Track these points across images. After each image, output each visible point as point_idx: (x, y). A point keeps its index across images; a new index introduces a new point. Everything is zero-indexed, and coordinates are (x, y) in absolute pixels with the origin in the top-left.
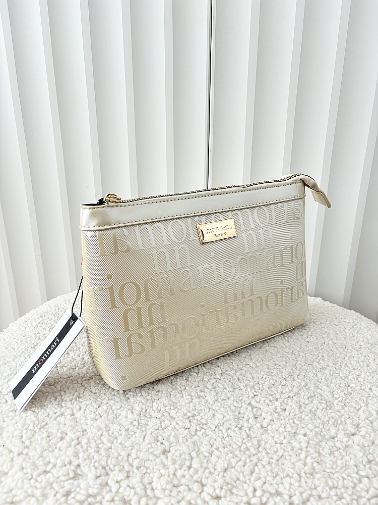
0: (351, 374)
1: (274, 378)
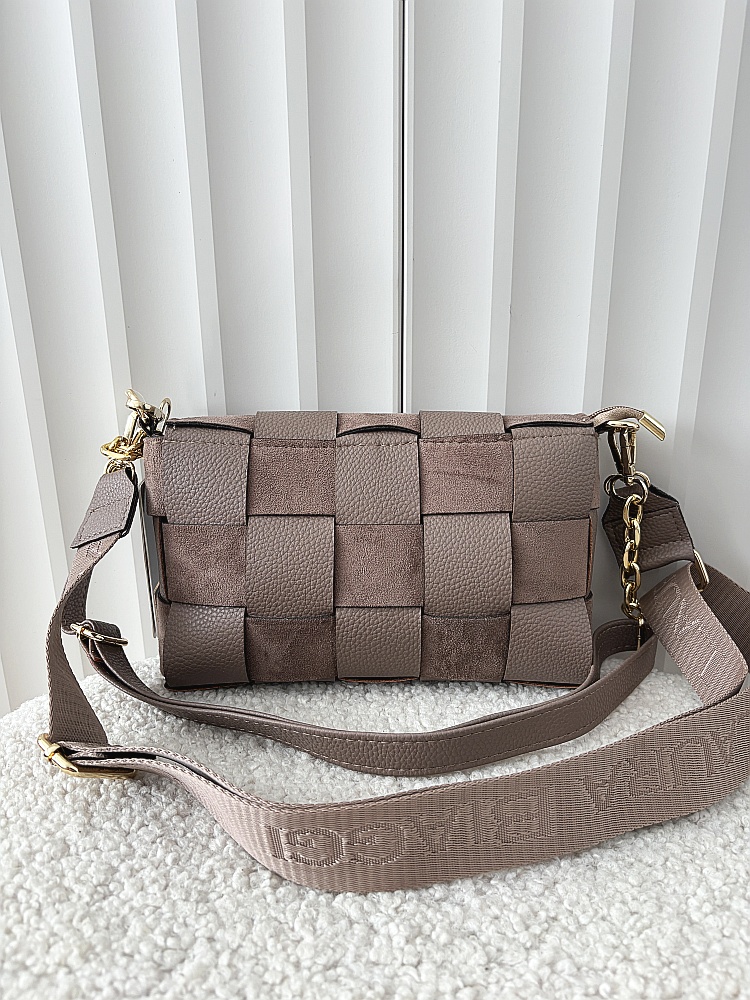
1: (639, 968)
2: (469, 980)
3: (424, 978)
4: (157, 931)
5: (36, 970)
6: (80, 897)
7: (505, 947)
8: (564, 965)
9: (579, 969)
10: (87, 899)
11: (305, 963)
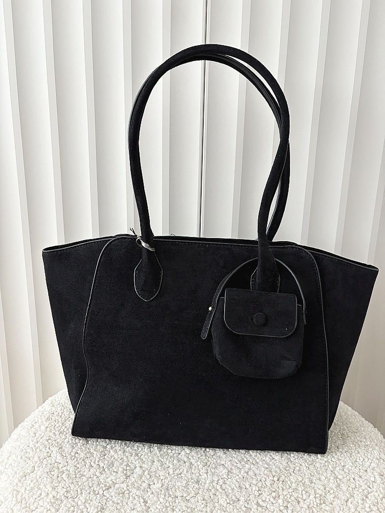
0: (337, 465)
1: (274, 473)
2: (222, 477)
3: (209, 476)
4: (123, 465)
5: (87, 476)
6: (97, 456)
7: (233, 468)
8: (251, 473)
9: (255, 475)
10: (99, 456)
11: (171, 473)
